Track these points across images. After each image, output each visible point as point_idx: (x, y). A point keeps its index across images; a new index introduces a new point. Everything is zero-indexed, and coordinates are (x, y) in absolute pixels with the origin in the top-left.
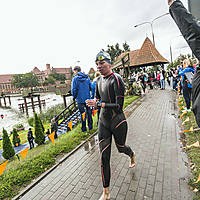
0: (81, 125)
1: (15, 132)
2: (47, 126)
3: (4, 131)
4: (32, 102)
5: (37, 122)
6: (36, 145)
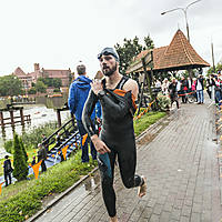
0: (80, 153)
2: (32, 154)
4: (12, 118)
5: (18, 146)
6: (14, 180)
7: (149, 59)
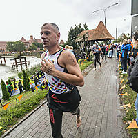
1: (9, 82)
3: (2, 81)
4: (21, 62)
6: (24, 91)
7: (86, 36)
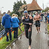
7: (26, 8)
